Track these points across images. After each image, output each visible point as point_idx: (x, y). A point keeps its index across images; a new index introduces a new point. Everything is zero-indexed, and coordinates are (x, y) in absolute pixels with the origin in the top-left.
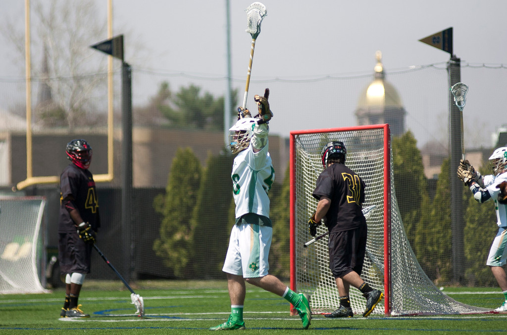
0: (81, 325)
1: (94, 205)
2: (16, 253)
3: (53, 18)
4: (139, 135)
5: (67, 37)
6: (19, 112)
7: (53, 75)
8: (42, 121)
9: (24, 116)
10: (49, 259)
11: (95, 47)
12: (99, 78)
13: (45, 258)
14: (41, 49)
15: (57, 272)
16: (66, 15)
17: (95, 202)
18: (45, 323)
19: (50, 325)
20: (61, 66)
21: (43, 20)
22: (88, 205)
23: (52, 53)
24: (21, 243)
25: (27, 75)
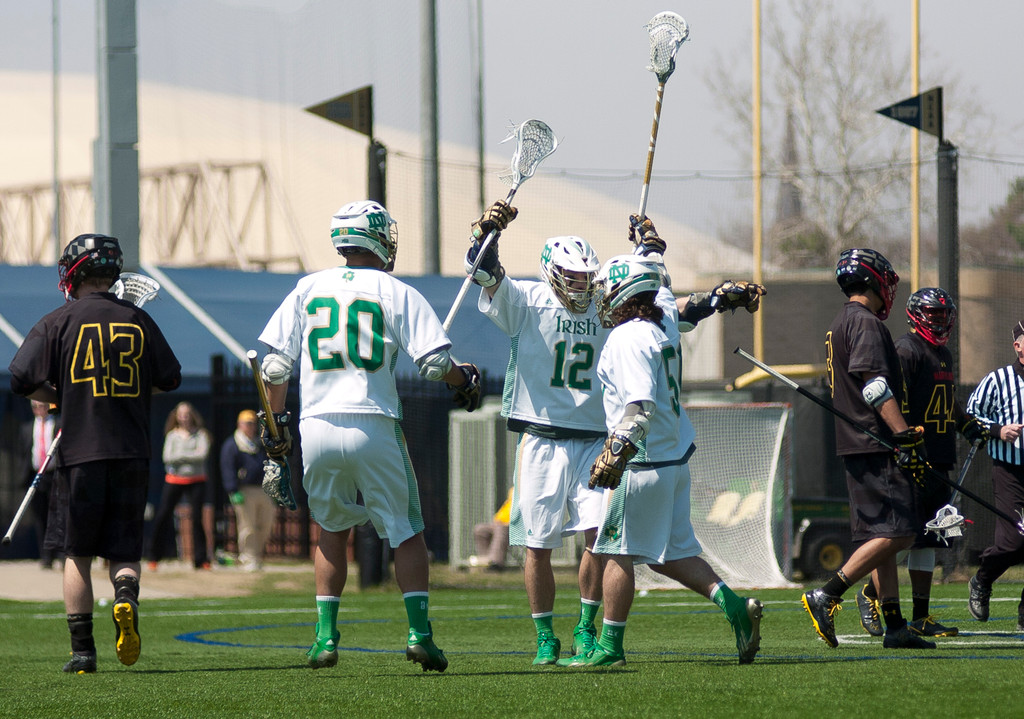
0: (861, 649)
1: (942, 417)
2: (735, 512)
3: (805, 56)
4: (970, 282)
5: (831, 91)
6: (740, 239)
7: (805, 168)
8: (782, 258)
9: (749, 249)
10: (797, 524)
11: (886, 112)
12: (893, 173)
13: (790, 521)
14: (781, 115)
15: (812, 547)
16: (830, 49)
17: (946, 412)
18: (792, 646)
19: (804, 649)
20: (821, 151)
21: (786, 61)
22: (931, 416)
23: (803, 123)
24: (744, 493)
25: (756, 168)
